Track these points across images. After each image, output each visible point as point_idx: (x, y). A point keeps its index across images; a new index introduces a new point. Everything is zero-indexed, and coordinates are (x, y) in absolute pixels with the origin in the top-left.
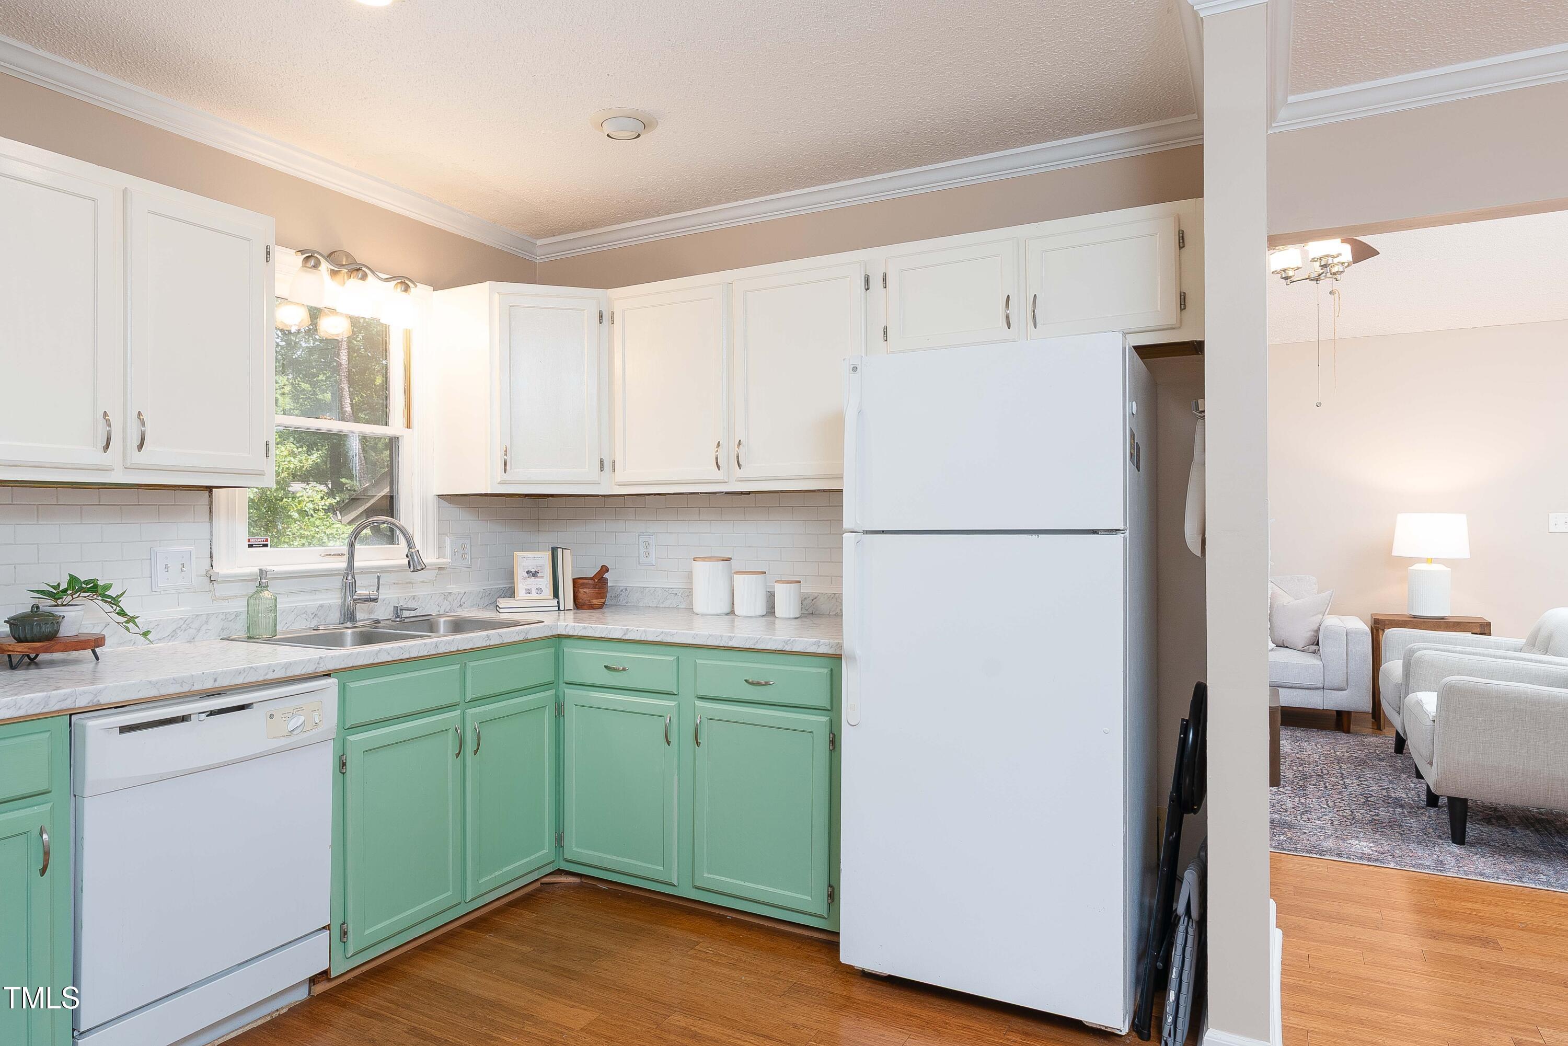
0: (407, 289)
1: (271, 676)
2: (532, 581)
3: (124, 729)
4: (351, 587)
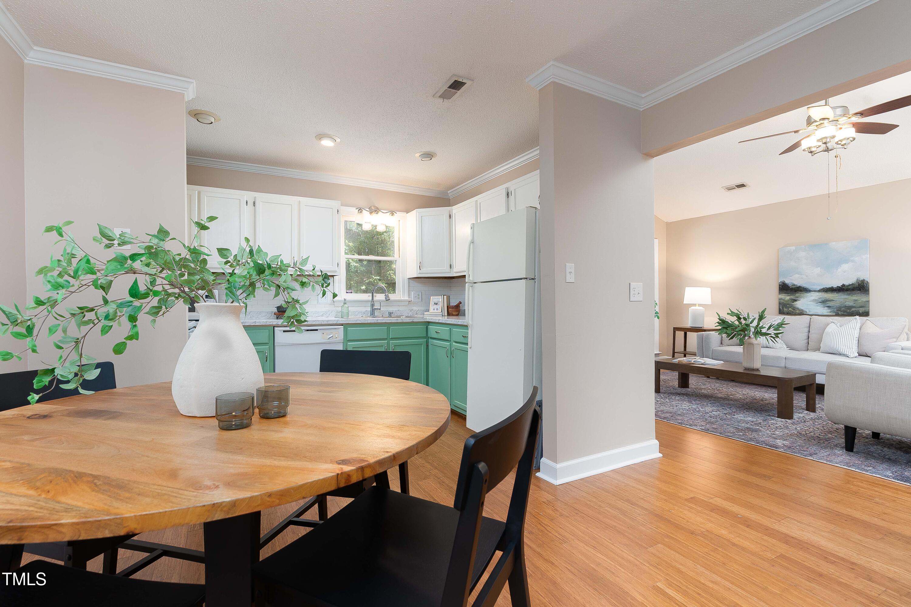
0: (393, 215)
1: (323, 323)
2: (436, 306)
3: (284, 331)
4: (373, 305)
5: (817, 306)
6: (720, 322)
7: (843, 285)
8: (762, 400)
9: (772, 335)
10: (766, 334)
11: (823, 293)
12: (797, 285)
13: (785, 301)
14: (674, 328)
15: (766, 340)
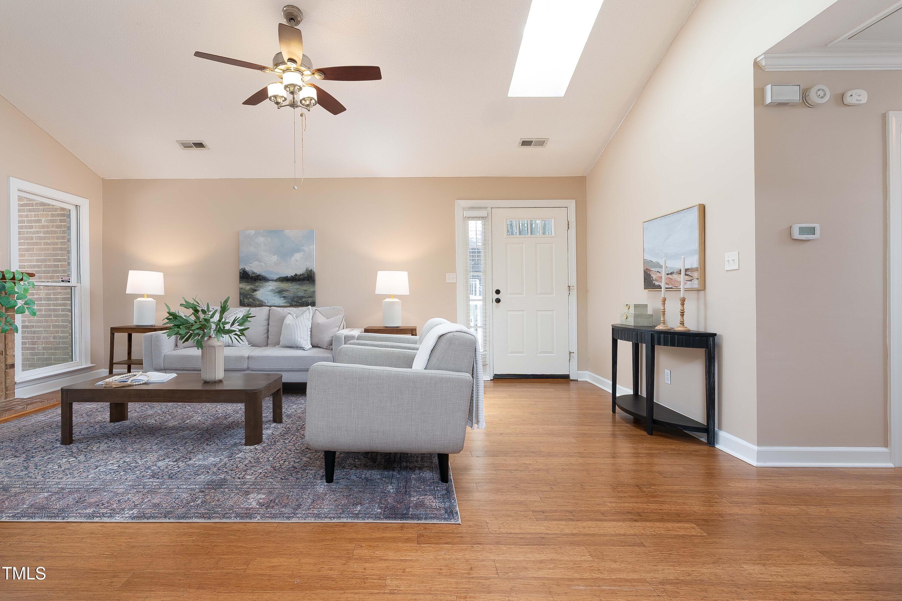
5: (275, 296)
6: (170, 317)
7: (296, 275)
8: (226, 418)
9: (236, 332)
10: (229, 332)
11: (279, 283)
12: (256, 273)
13: (246, 291)
14: (112, 329)
15: (229, 338)
